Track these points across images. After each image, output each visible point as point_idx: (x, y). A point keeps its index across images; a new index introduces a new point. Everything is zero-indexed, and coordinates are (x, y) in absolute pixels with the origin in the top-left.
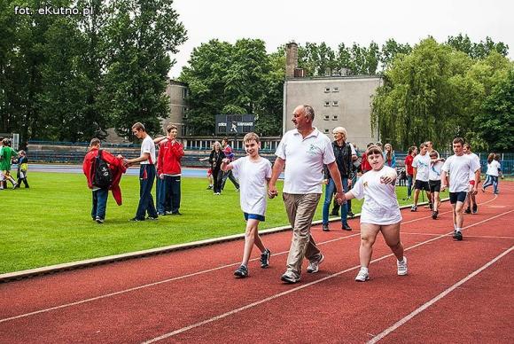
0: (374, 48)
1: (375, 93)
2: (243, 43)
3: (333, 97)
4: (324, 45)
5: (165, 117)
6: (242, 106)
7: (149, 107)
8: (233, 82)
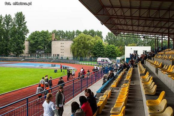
0: (74, 32)
1: (71, 45)
2: (43, 32)
3: (62, 45)
4: (62, 31)
5: (24, 50)
6: (42, 46)
7: (21, 48)
8: (40, 41)
